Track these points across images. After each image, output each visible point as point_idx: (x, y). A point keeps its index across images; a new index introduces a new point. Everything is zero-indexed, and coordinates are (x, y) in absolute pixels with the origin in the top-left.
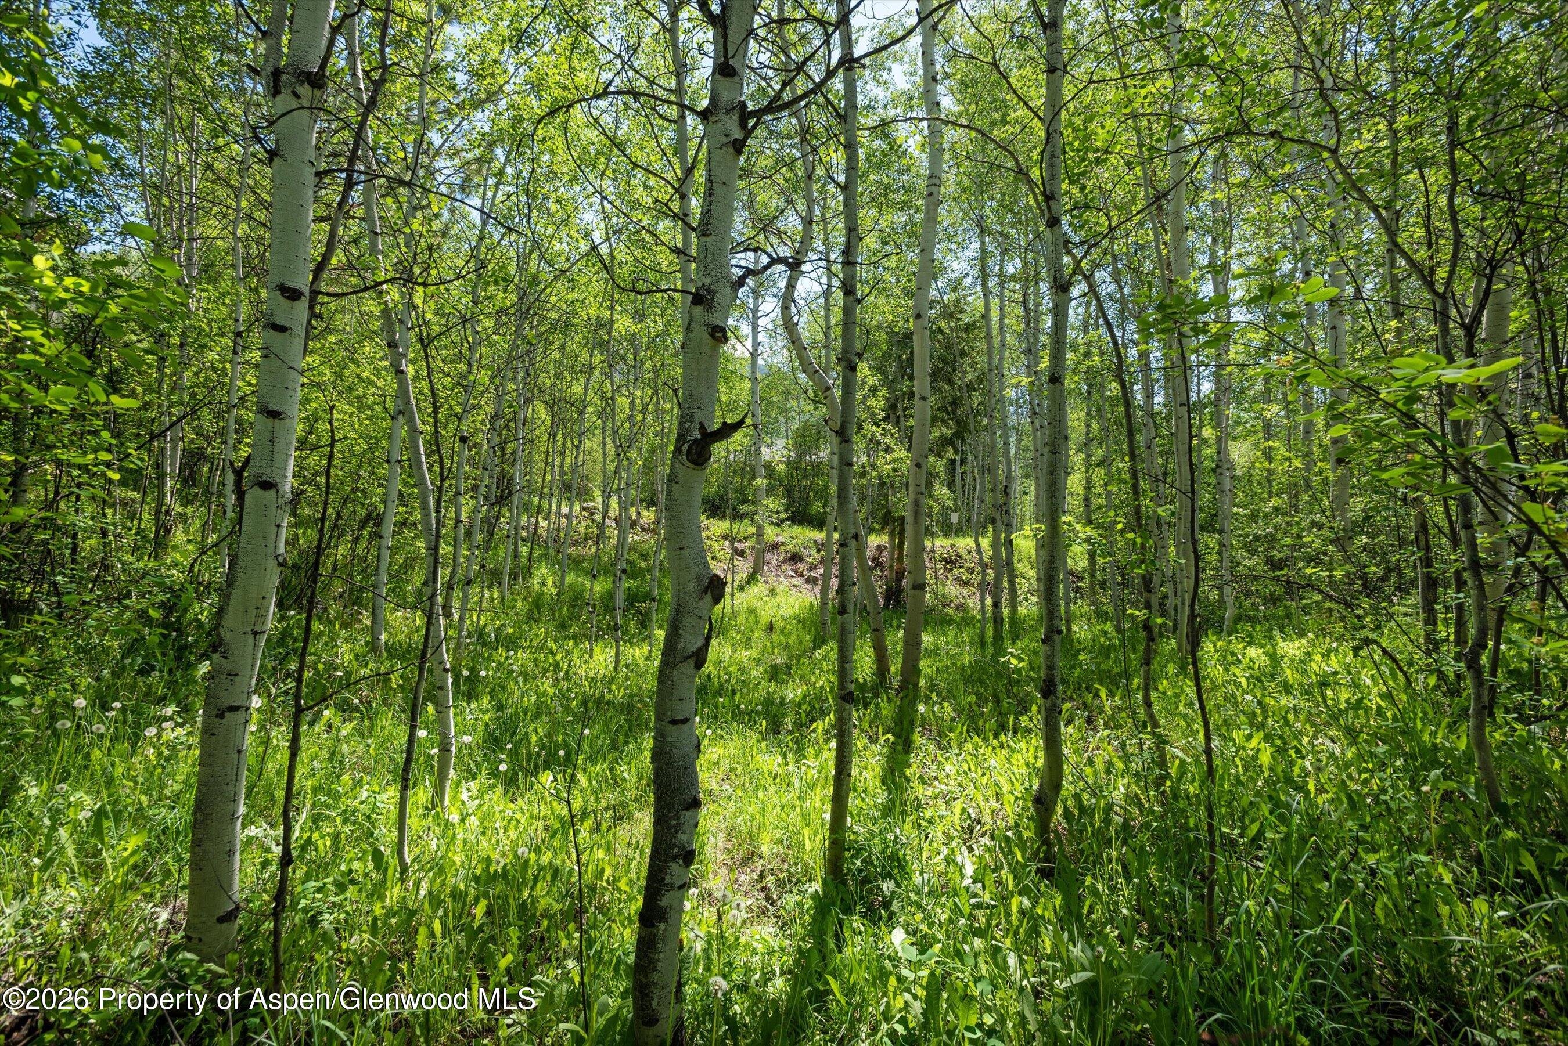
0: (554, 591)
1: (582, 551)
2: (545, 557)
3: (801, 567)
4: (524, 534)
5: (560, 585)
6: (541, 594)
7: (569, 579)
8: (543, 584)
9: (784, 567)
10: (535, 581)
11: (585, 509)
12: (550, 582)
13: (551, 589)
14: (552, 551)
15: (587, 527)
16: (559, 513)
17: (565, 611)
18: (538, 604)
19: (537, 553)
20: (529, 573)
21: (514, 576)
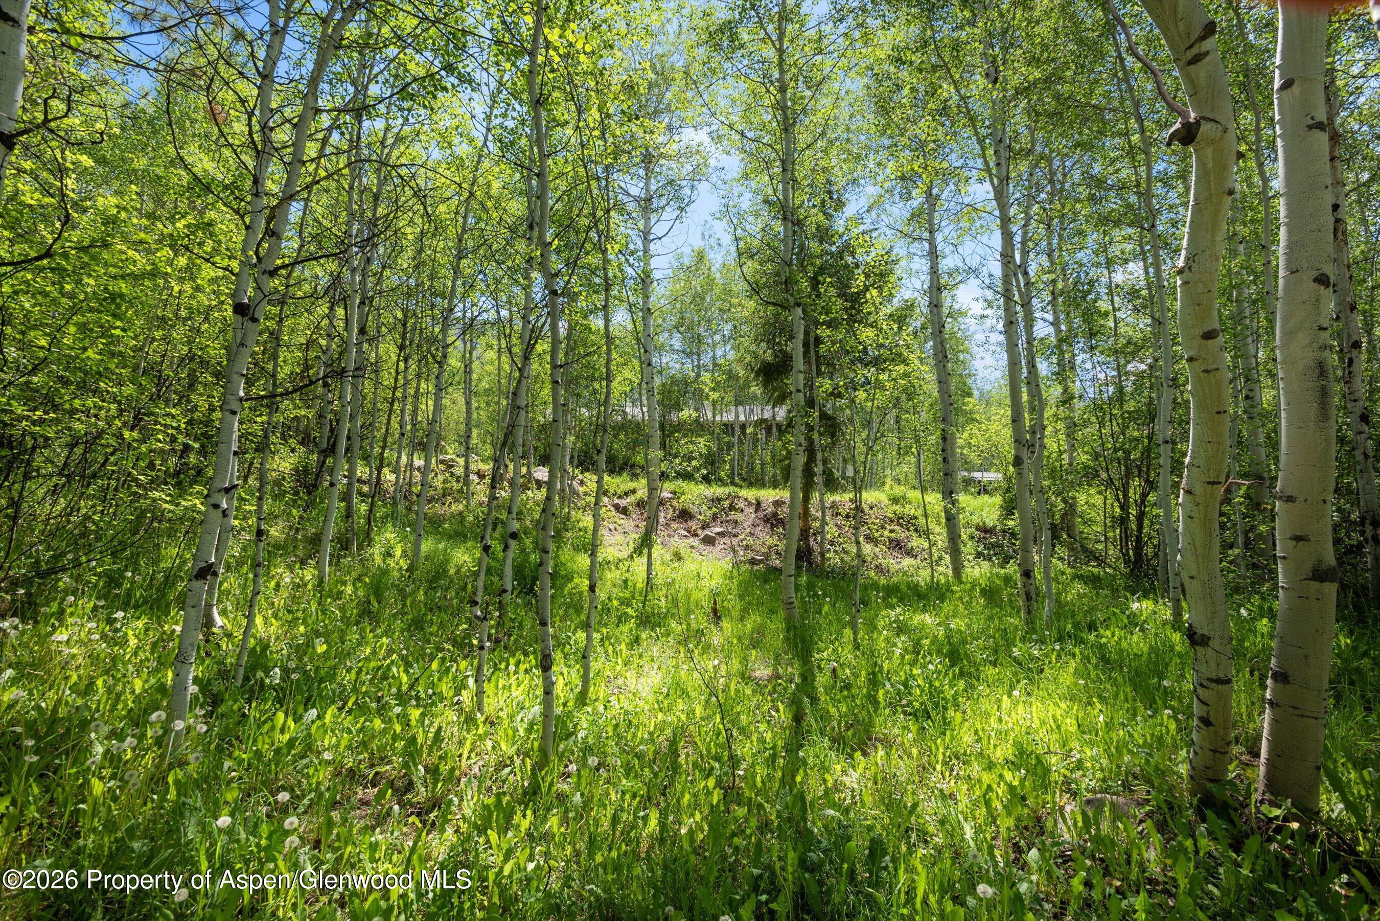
0: (404, 564)
1: (439, 509)
2: (393, 516)
3: (694, 525)
4: (366, 489)
5: (413, 555)
6: (385, 572)
7: (426, 546)
8: (388, 554)
9: (675, 525)
10: (376, 551)
11: (442, 462)
12: (398, 552)
13: (399, 562)
14: (402, 509)
15: (445, 481)
16: (410, 465)
17: (421, 596)
18: (377, 590)
19: (380, 512)
20: (368, 539)
21: (344, 543)
